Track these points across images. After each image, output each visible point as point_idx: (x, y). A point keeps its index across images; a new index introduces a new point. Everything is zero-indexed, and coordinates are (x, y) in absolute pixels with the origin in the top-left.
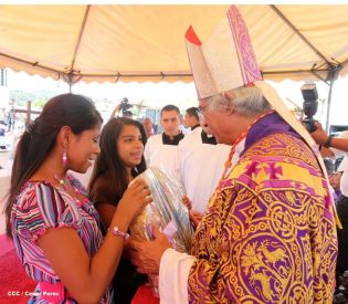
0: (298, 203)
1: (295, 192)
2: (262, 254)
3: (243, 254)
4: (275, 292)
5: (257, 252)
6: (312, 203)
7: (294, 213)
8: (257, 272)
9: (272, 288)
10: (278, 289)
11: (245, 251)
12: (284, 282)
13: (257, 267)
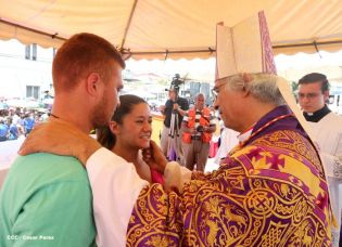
0: (289, 196)
1: (290, 187)
2: (224, 209)
3: (208, 199)
4: (218, 242)
5: (220, 205)
6: (301, 200)
7: (280, 202)
8: (211, 219)
9: (217, 237)
10: (221, 241)
11: (211, 200)
12: (231, 240)
13: (213, 215)
